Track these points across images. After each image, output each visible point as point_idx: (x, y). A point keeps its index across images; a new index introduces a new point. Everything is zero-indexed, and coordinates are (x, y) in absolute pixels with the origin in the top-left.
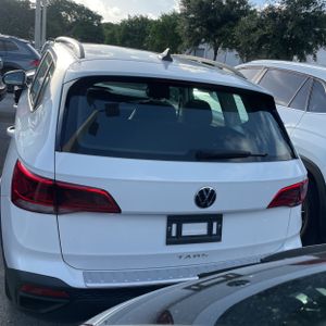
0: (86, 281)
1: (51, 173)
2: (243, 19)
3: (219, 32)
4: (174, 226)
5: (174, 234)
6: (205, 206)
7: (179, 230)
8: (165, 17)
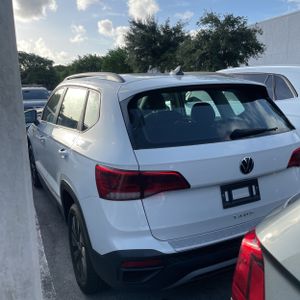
0: (174, 247)
1: (135, 166)
2: (181, 44)
3: (163, 57)
4: (226, 193)
5: (227, 200)
6: (248, 172)
7: (230, 196)
8: (111, 53)
